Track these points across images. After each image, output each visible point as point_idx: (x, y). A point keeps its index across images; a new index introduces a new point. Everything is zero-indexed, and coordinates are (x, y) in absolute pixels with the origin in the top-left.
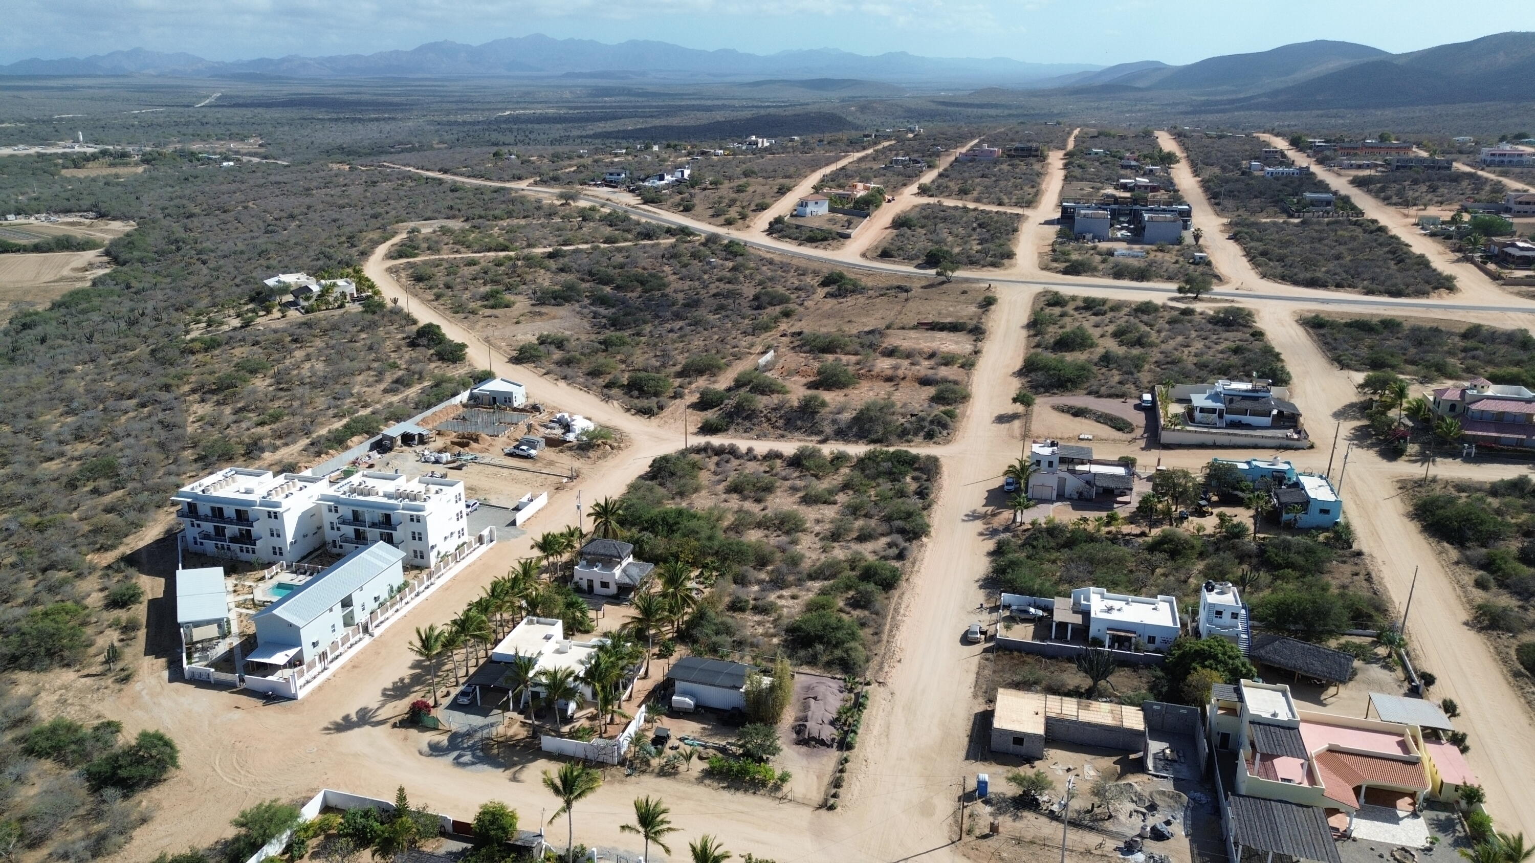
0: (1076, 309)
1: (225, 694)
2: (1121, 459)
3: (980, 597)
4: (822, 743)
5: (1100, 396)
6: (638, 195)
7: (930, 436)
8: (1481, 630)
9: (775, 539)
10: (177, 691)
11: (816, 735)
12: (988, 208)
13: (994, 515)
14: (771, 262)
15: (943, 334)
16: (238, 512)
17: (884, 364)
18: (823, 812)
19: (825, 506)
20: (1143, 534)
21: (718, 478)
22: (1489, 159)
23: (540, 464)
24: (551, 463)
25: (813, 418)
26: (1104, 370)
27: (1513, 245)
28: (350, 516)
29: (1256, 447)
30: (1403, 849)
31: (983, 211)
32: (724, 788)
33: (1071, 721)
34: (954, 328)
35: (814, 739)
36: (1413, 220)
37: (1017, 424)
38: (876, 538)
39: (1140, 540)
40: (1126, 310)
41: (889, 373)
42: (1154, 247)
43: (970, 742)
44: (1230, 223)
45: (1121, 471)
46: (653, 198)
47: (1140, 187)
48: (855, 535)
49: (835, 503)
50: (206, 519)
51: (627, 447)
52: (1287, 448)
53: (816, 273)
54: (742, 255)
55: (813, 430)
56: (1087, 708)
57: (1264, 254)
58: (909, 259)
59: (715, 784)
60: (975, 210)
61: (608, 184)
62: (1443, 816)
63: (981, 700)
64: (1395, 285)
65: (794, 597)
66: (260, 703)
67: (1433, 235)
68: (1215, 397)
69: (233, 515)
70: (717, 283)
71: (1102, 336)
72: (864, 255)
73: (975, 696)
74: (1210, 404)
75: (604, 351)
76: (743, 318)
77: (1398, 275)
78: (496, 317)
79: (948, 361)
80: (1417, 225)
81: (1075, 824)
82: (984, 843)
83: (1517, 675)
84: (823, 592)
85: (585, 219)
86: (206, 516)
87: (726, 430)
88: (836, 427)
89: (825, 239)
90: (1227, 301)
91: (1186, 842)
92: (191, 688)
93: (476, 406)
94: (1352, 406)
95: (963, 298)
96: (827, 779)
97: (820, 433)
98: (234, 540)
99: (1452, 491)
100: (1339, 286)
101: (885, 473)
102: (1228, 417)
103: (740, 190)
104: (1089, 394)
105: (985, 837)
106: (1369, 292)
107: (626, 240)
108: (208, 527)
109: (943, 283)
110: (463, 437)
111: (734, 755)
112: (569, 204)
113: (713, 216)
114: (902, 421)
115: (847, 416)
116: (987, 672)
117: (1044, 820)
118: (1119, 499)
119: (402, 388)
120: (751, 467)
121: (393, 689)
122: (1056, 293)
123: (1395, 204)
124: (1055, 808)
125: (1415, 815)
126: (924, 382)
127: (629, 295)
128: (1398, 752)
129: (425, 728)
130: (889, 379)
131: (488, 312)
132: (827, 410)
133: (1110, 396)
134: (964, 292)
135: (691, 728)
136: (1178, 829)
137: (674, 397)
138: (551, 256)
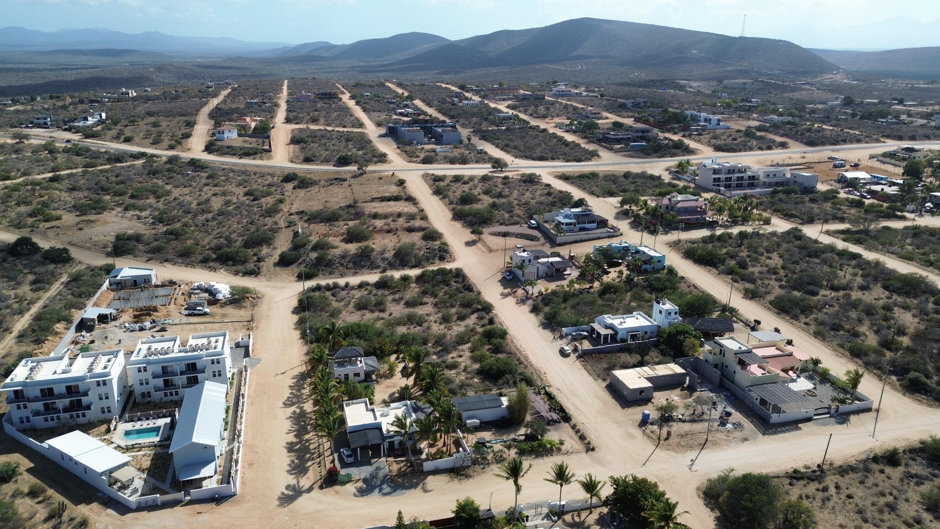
0: (451, 182)
1: (178, 509)
2: (552, 253)
3: (548, 334)
4: (555, 422)
5: (507, 225)
6: (77, 132)
7: (442, 259)
8: (751, 299)
9: (415, 330)
10: (137, 519)
11: (551, 418)
12: (341, 129)
13: (515, 292)
14: (233, 171)
15: (392, 203)
16: (69, 388)
17: (379, 223)
18: (590, 453)
19: (422, 306)
20: (591, 287)
21: (343, 303)
22: (557, 93)
23: (217, 317)
24: (224, 316)
25: (370, 259)
26: (497, 212)
27: (608, 134)
28: (160, 370)
29: (599, 238)
30: (808, 390)
31: (338, 131)
32: (535, 458)
33: (655, 377)
34: (396, 199)
35: (551, 421)
36: (554, 125)
37: (479, 245)
38: (469, 317)
39: (592, 290)
40: (476, 181)
41: (386, 227)
42: (452, 146)
43: (616, 400)
44: (474, 131)
45: (557, 259)
46: (89, 134)
47: (411, 114)
48: (455, 318)
49: (427, 304)
50: (36, 399)
51: (263, 296)
52: (612, 237)
53: (273, 175)
54: (206, 168)
55: (373, 267)
56: (655, 369)
57: (507, 146)
58: (326, 161)
59: (529, 458)
60: (333, 130)
61: (39, 126)
62: (807, 374)
63: (600, 381)
64: (577, 156)
65: (460, 356)
66: (213, 505)
67: (567, 131)
68: (566, 216)
69: (64, 390)
70: (206, 187)
71: (479, 194)
72: (292, 162)
73: (595, 379)
74: (567, 221)
75: (175, 240)
76: (252, 207)
77: (572, 152)
78: (58, 227)
79: (412, 217)
80: (556, 127)
81: (692, 421)
82: (670, 441)
83: (778, 314)
84: (472, 350)
85: (51, 152)
86: (37, 397)
87: (318, 275)
88: (386, 262)
89: (256, 153)
90: (515, 171)
91: (738, 413)
92: (145, 514)
93: (122, 289)
94: (618, 214)
95: (382, 181)
96: (576, 438)
97: (378, 267)
98: (65, 410)
99: (690, 244)
100: (553, 159)
101: (441, 282)
102: (578, 226)
103: (155, 125)
104: (501, 224)
105: (667, 439)
106: (567, 161)
107: (102, 165)
108: (39, 406)
109: (361, 174)
110: (142, 310)
111: (520, 441)
112: (23, 142)
113: (153, 144)
114: (422, 252)
115: (389, 255)
116: (589, 367)
117: (680, 424)
118: (565, 273)
119: (47, 286)
120: (358, 294)
121: (294, 469)
122: (433, 175)
123: (538, 117)
124: (680, 417)
125: (798, 377)
126: (411, 230)
127: (148, 201)
128: (779, 353)
129: (343, 483)
130: (389, 231)
131: (47, 225)
132: (375, 253)
133: (512, 224)
134: (380, 178)
135: (486, 435)
136: (729, 409)
137: (259, 260)
138: (52, 180)
